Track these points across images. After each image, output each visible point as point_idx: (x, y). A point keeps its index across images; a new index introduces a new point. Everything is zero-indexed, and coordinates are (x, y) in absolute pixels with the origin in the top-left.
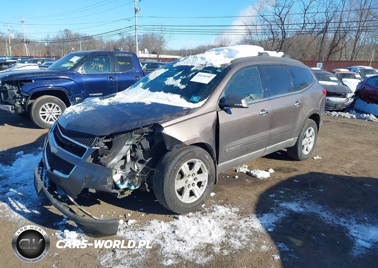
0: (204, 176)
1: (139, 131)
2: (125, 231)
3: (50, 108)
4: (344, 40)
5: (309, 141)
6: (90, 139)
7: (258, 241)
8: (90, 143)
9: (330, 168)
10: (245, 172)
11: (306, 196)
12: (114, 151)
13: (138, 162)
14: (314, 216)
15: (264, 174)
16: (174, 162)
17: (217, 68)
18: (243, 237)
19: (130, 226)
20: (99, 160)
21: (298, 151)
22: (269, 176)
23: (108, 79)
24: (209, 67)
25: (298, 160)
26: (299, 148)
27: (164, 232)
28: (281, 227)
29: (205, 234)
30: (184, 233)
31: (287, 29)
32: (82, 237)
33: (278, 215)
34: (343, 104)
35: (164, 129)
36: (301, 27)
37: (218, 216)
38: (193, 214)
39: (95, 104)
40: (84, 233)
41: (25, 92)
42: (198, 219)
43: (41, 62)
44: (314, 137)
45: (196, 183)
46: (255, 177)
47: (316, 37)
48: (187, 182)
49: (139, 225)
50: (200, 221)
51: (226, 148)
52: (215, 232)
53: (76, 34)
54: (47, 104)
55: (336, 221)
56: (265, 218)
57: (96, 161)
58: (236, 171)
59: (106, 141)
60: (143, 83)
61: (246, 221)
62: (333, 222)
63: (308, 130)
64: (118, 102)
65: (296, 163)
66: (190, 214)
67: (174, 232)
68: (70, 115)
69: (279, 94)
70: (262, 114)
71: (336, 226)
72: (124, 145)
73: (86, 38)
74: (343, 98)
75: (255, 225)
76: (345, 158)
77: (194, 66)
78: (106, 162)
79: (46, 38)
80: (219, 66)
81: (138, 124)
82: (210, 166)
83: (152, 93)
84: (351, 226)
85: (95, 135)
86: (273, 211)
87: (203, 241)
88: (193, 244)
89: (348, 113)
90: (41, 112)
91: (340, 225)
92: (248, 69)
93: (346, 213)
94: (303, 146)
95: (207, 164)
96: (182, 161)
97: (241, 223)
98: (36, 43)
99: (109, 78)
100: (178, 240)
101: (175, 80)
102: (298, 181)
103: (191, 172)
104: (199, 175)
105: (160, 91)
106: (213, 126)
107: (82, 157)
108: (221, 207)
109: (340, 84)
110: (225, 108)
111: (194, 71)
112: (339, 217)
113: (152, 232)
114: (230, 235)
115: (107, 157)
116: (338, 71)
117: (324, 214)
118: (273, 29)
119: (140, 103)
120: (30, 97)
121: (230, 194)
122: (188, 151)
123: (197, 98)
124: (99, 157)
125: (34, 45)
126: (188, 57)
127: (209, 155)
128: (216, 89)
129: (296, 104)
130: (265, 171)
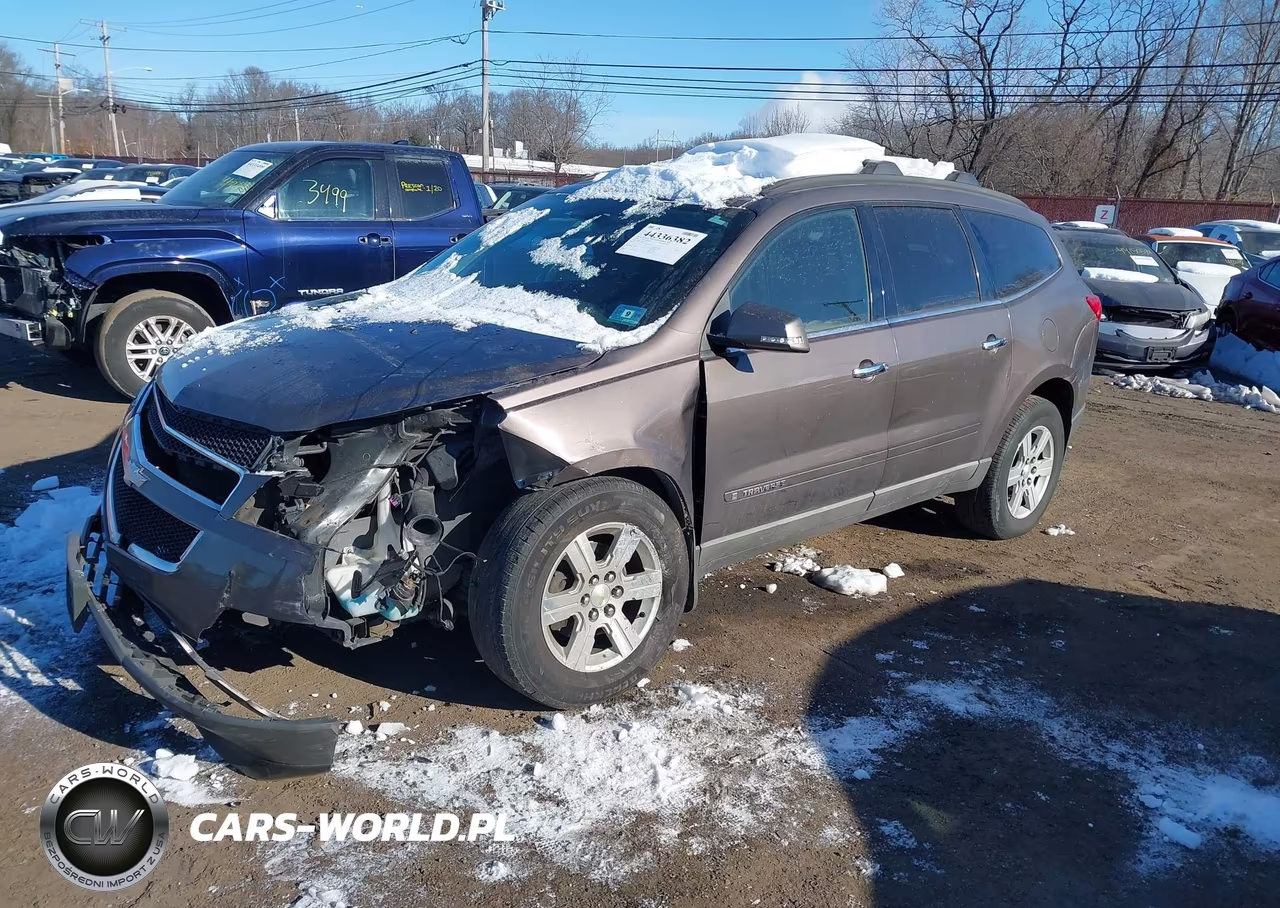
0: (648, 580)
1: (422, 419)
2: (362, 759)
3: (162, 332)
4: (1199, 128)
5: (1032, 472)
6: (253, 443)
7: (813, 811)
8: (250, 457)
9: (1101, 568)
10: (804, 572)
11: (1003, 662)
12: (333, 487)
13: (416, 526)
14: (1019, 733)
15: (868, 582)
16: (541, 531)
17: (712, 212)
18: (766, 796)
19: (383, 744)
20: (280, 516)
21: (992, 507)
22: (885, 590)
23: (363, 240)
24: (685, 207)
25: (993, 537)
26: (995, 497)
27: (497, 770)
28: (900, 765)
29: (636, 780)
30: (565, 773)
31: (1002, 84)
32: (213, 777)
33: (895, 723)
34: (1171, 350)
35: (506, 415)
36: (1051, 80)
37: (689, 721)
38: (604, 711)
39: (285, 322)
40: (220, 762)
41: (79, 276)
42: (619, 728)
43: (157, 179)
44: (1052, 458)
45: (619, 604)
46: (835, 589)
47: (1100, 116)
48: (586, 599)
49: (412, 742)
50: (623, 733)
51: (730, 486)
52: (671, 773)
53: (284, 83)
54: (152, 321)
55: (1093, 750)
56: (849, 732)
57: (271, 519)
58: (772, 567)
59: (309, 452)
60: (459, 257)
61: (782, 741)
62: (1084, 755)
63: (1029, 435)
64: (364, 319)
65: (983, 549)
66: (596, 709)
67: (529, 770)
68: (197, 358)
69: (929, 307)
70: (864, 376)
71: (1090, 769)
72: (370, 465)
73: (318, 99)
74: (1174, 327)
75: (812, 756)
76: (1158, 535)
77: (634, 202)
78: (302, 523)
79: (185, 96)
80: (718, 205)
81: (417, 394)
82: (671, 548)
83: (483, 289)
84: (1142, 769)
85: (269, 431)
86: (879, 710)
87: (626, 804)
88: (589, 811)
89: (1187, 381)
90: (131, 345)
91: (1104, 767)
92: (823, 216)
93: (1131, 726)
94: (1011, 491)
95: (660, 542)
96: (569, 528)
97: (765, 745)
98: (150, 113)
99: (368, 237)
100: (541, 799)
101: (565, 247)
102: (983, 610)
103: (601, 568)
104: (631, 577)
105: (511, 285)
106: (686, 410)
107: (221, 504)
108: (703, 689)
109: (1166, 280)
110: (732, 350)
111: (633, 218)
112: (1106, 737)
113: (454, 768)
114: (721, 786)
115: (308, 506)
116: (1166, 235)
117: (1057, 727)
118: (954, 84)
119: (436, 324)
120: (94, 294)
121: (739, 645)
122: (592, 493)
123: (632, 312)
124: (282, 506)
125: (145, 121)
126: (619, 171)
127: (668, 509)
128: (700, 285)
129: (986, 345)
130: (872, 570)
